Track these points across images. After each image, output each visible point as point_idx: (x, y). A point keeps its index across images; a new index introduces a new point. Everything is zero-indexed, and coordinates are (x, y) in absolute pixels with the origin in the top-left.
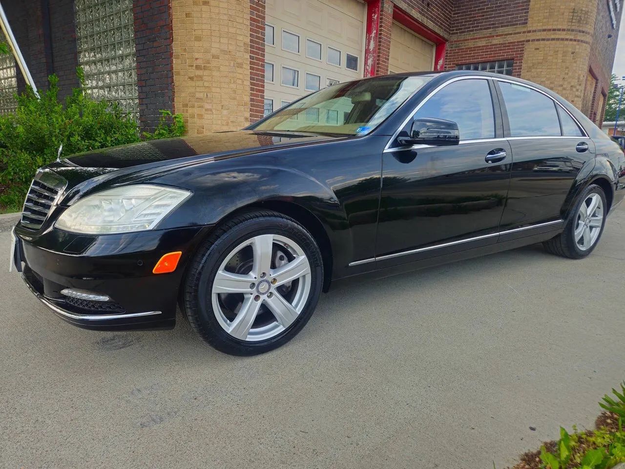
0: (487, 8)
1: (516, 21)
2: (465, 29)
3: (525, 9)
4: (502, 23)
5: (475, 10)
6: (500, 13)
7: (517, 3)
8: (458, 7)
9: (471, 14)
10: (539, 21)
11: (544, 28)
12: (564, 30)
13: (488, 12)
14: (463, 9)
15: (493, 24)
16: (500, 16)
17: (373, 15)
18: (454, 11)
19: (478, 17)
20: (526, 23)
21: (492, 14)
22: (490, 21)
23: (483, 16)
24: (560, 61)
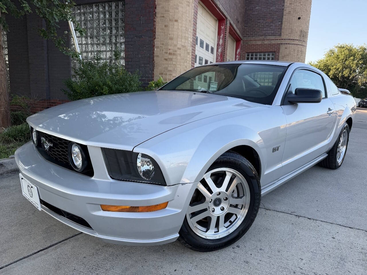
0: (261, 26)
1: (276, 34)
2: (250, 35)
3: (280, 28)
4: (269, 34)
5: (256, 26)
6: (268, 29)
7: (276, 25)
8: (247, 23)
9: (253, 28)
10: (287, 35)
11: (289, 38)
12: (297, 40)
13: (262, 27)
14: (249, 25)
15: (264, 34)
16: (268, 30)
17: (221, 26)
18: (245, 25)
19: (257, 29)
20: (281, 35)
21: (264, 29)
22: (263, 32)
23: (260, 29)
24: (296, 55)
